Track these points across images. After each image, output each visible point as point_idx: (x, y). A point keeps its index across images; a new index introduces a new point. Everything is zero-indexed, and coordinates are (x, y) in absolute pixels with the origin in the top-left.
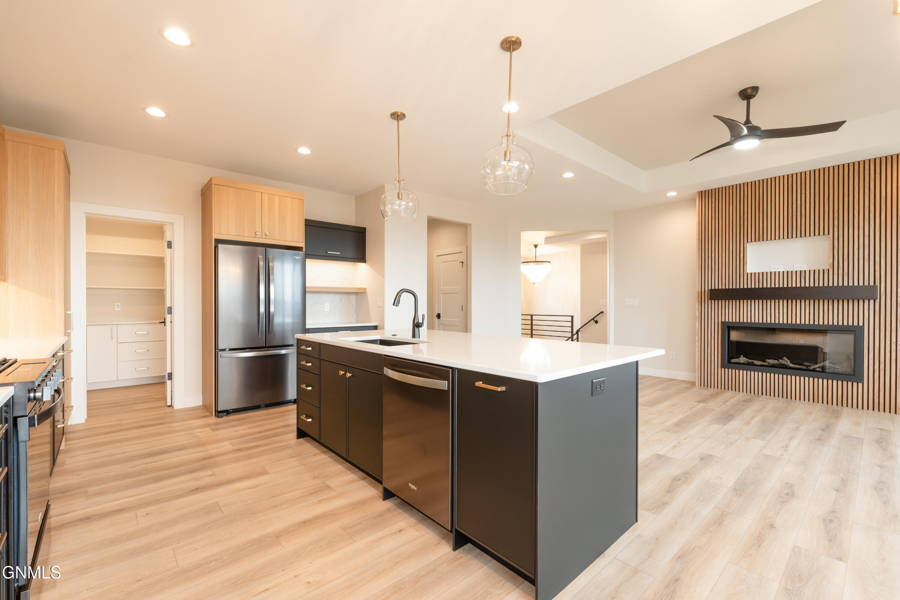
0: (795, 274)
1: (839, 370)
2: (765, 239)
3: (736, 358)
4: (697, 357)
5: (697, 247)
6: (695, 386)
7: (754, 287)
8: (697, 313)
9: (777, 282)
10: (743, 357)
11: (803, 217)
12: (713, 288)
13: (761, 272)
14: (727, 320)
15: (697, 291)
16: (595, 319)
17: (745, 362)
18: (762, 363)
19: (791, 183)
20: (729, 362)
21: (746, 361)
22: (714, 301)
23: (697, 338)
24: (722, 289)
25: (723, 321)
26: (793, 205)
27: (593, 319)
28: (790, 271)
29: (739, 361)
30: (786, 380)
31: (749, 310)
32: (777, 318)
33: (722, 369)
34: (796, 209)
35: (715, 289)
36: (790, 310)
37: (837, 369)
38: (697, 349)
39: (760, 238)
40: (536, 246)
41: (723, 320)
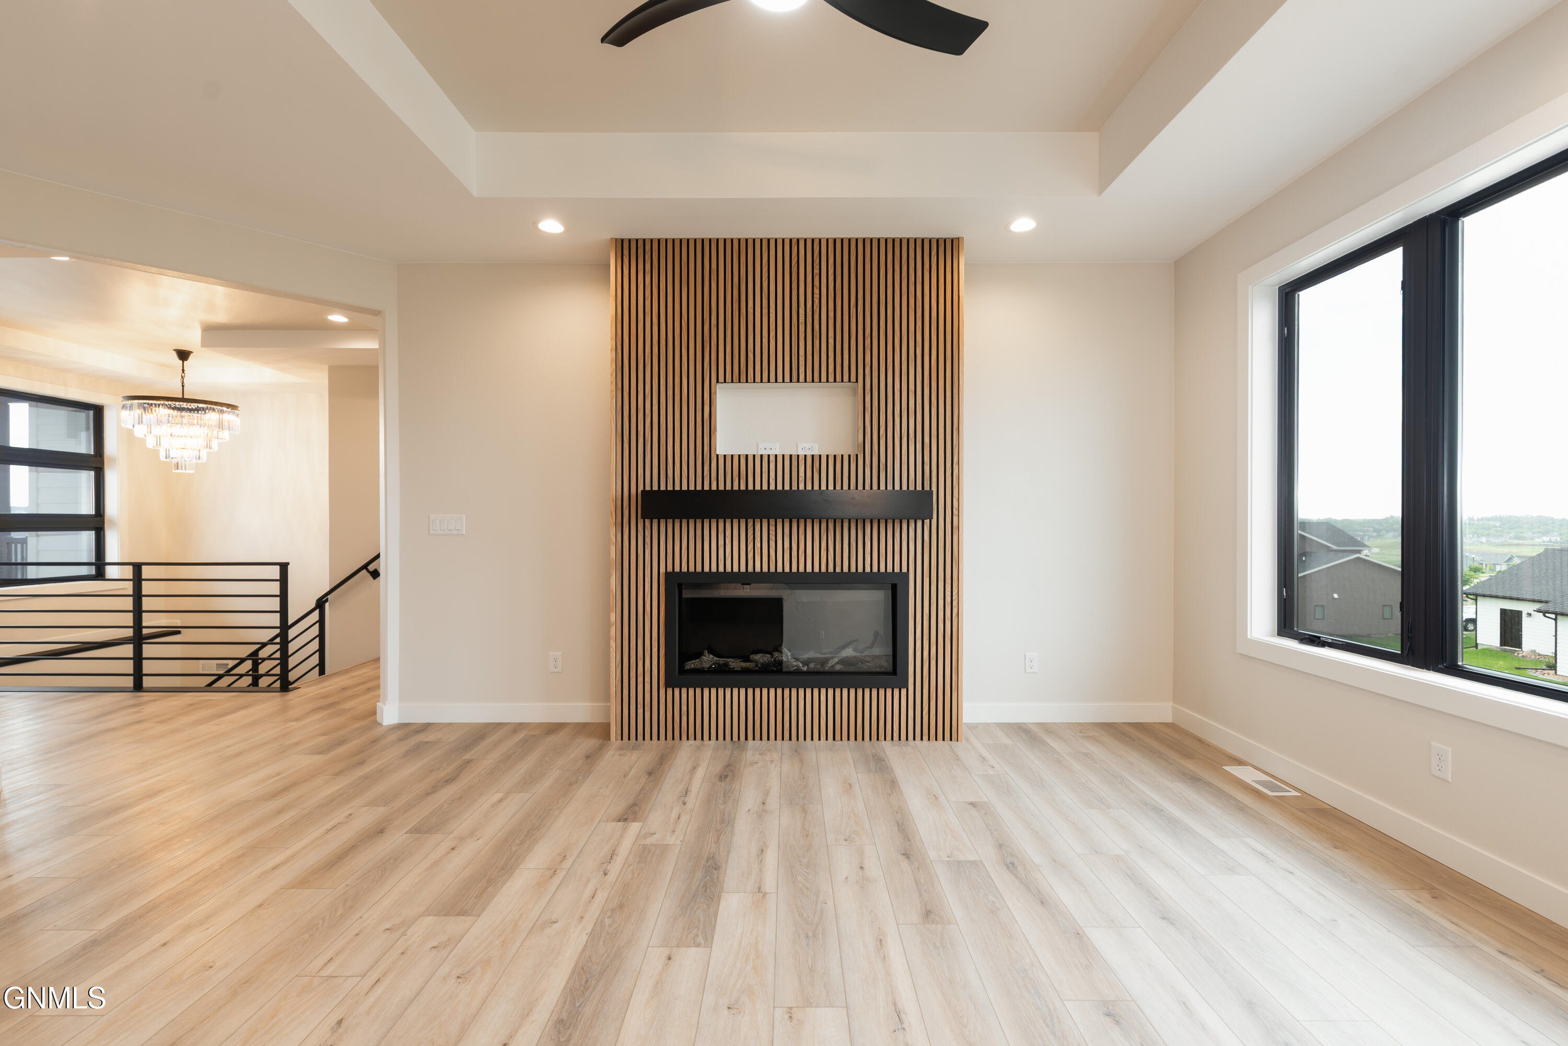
0: (803, 461)
1: (870, 664)
2: (751, 380)
3: (695, 659)
4: (613, 665)
5: (612, 383)
6: (610, 740)
7: (730, 489)
8: (613, 553)
9: (773, 480)
10: (708, 653)
11: (816, 338)
12: (648, 488)
13: (743, 455)
14: (677, 569)
15: (613, 497)
16: (371, 567)
17: (711, 667)
18: (744, 665)
19: (796, 259)
20: (682, 671)
21: (714, 664)
22: (649, 520)
23: (614, 617)
24: (666, 491)
25: (668, 570)
26: (800, 309)
27: (365, 567)
28: (795, 455)
29: (701, 664)
30: (788, 699)
31: (721, 542)
32: (772, 560)
33: (668, 689)
34: (804, 319)
35: (652, 491)
36: (795, 543)
37: (867, 664)
38: (613, 644)
39: (741, 376)
40: (183, 355)
41: (670, 569)
